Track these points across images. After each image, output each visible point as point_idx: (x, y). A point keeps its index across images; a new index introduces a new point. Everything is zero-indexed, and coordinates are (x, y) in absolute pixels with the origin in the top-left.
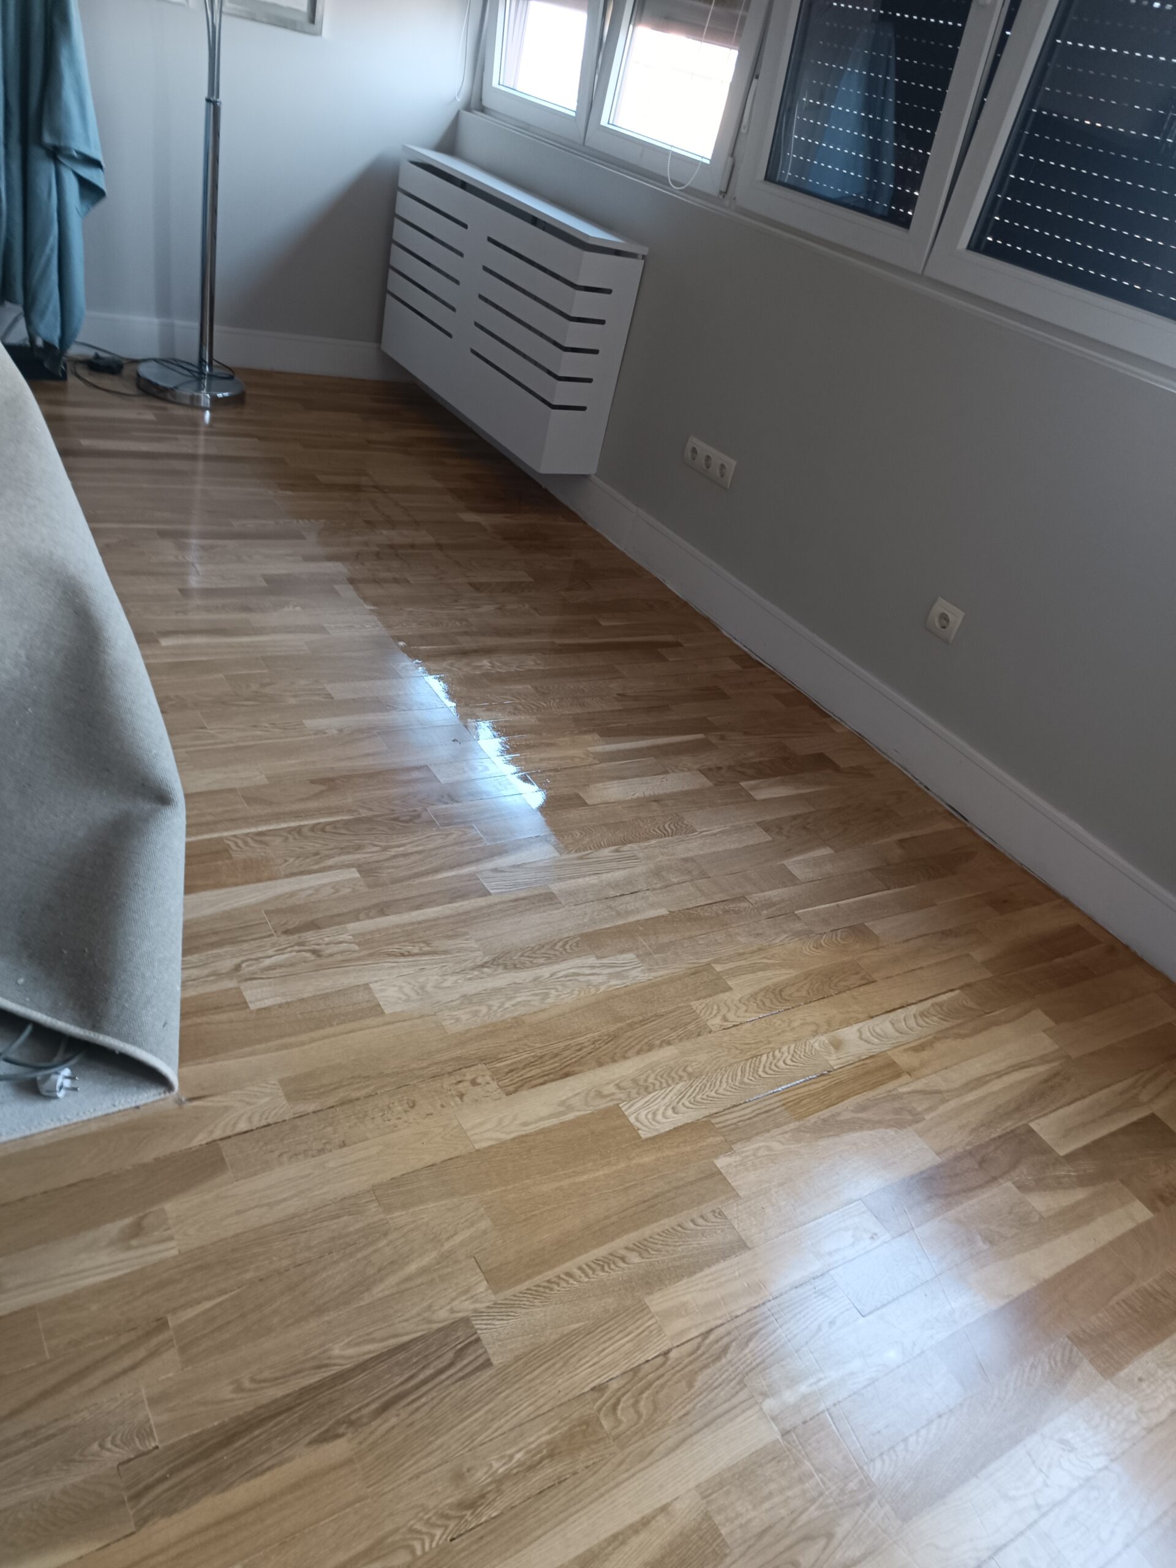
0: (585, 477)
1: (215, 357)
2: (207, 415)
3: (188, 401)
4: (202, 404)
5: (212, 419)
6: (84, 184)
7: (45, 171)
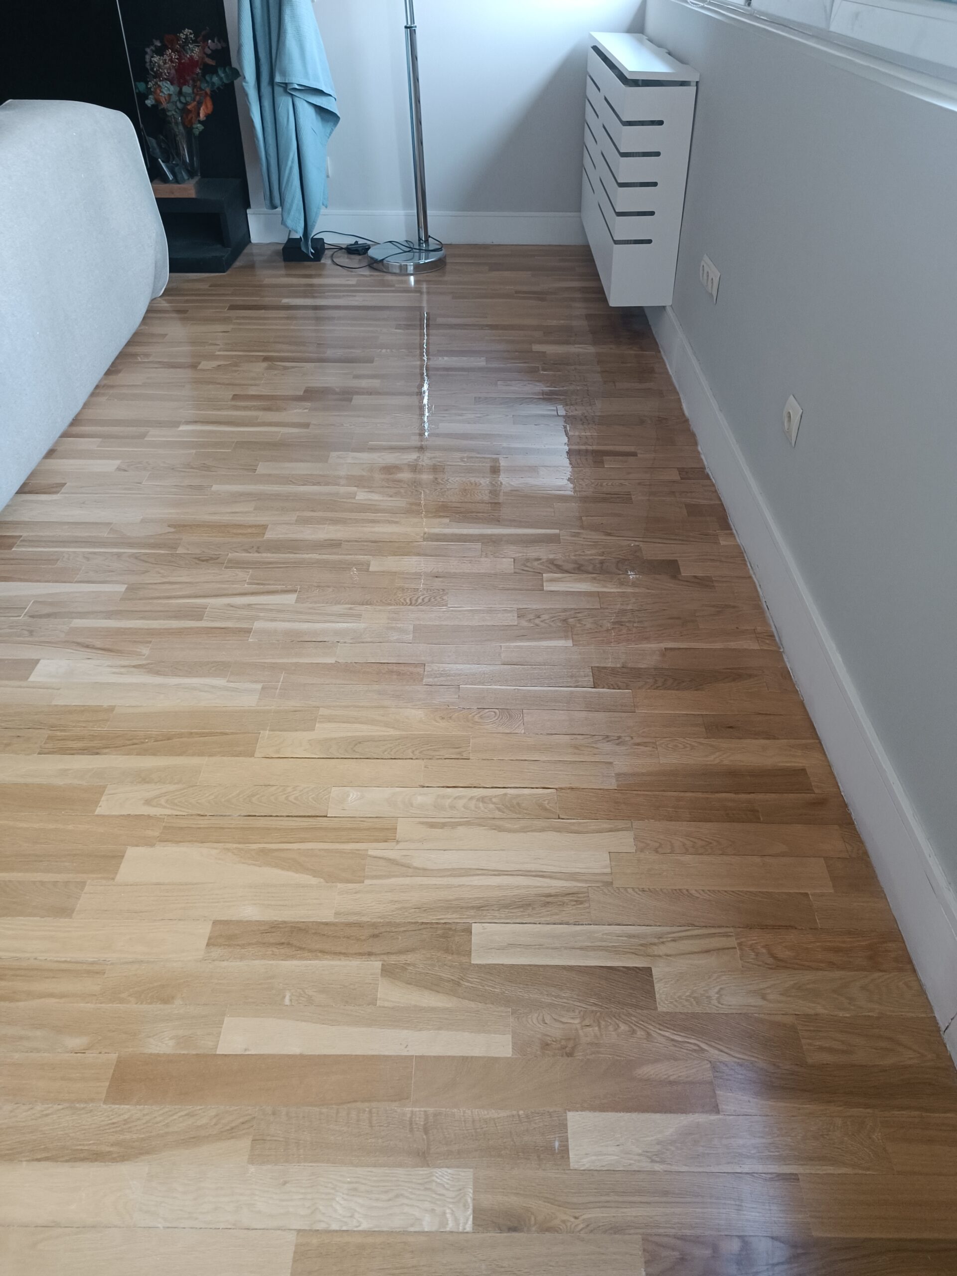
0: (664, 307)
1: (429, 234)
2: (412, 278)
3: (397, 271)
4: (409, 272)
5: (416, 282)
6: (320, 110)
7: (284, 103)
